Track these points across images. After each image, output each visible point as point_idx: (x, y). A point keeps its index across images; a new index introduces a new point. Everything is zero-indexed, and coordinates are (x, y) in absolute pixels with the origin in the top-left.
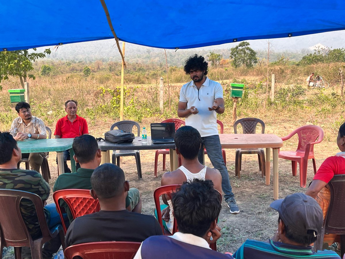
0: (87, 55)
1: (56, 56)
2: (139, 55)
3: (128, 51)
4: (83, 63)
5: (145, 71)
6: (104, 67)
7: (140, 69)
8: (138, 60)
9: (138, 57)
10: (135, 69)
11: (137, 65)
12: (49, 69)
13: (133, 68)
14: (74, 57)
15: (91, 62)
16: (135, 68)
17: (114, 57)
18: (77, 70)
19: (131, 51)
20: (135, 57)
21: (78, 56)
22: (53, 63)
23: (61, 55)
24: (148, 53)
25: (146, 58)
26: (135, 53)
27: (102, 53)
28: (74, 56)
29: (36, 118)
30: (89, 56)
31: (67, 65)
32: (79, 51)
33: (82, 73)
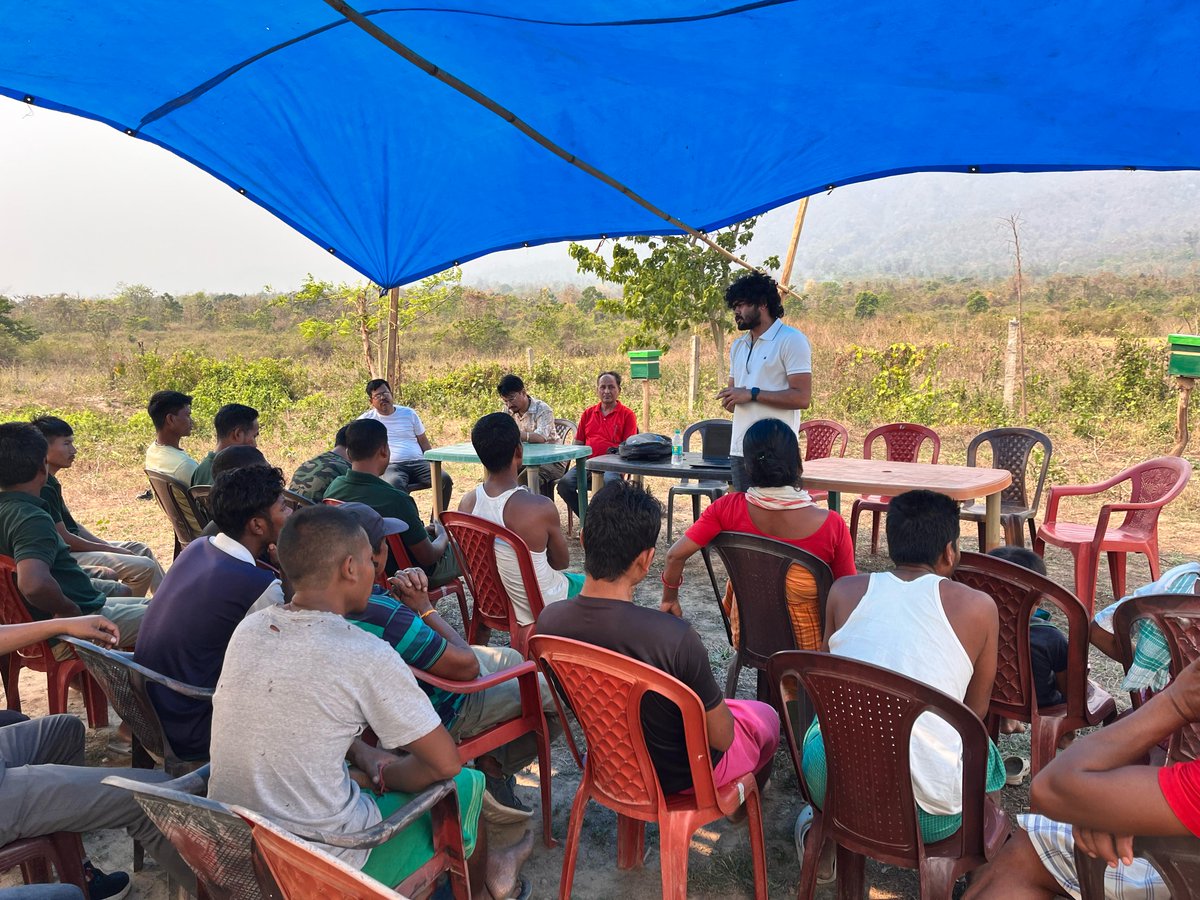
0: (991, 260)
1: (905, 268)
2: (1156, 252)
3: (1121, 242)
4: (974, 281)
5: (1167, 298)
6: (1032, 290)
7: (1148, 294)
8: (1150, 267)
9: (1154, 258)
10: (1133, 294)
11: (1141, 280)
12: (874, 301)
13: (1128, 290)
14: (954, 268)
15: (998, 279)
16: (1135, 289)
17: (1073, 261)
18: (951, 303)
19: (1131, 241)
20: (1144, 259)
21: (966, 263)
22: (892, 287)
23: (919, 263)
24: (1191, 243)
25: (1179, 258)
26: (1144, 246)
27: (1038, 251)
28: (953, 265)
29: (538, 403)
30: (997, 263)
31: (929, 289)
32: (971, 251)
33: (963, 311)
